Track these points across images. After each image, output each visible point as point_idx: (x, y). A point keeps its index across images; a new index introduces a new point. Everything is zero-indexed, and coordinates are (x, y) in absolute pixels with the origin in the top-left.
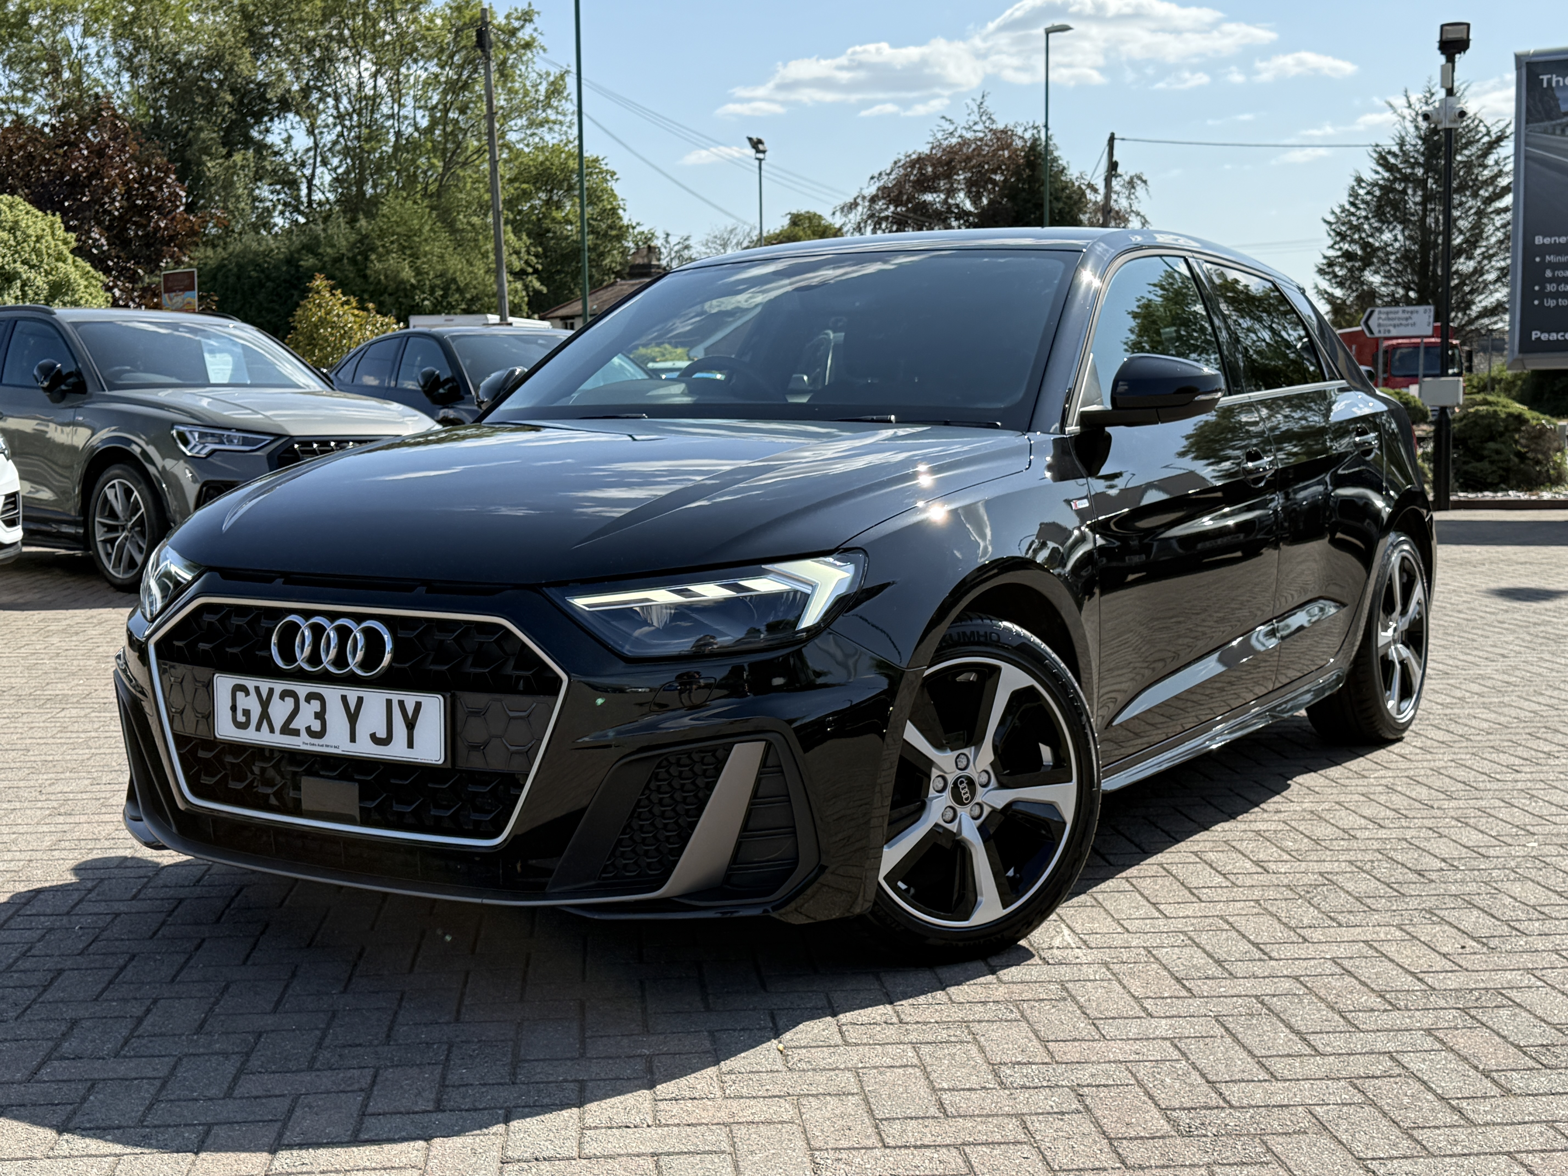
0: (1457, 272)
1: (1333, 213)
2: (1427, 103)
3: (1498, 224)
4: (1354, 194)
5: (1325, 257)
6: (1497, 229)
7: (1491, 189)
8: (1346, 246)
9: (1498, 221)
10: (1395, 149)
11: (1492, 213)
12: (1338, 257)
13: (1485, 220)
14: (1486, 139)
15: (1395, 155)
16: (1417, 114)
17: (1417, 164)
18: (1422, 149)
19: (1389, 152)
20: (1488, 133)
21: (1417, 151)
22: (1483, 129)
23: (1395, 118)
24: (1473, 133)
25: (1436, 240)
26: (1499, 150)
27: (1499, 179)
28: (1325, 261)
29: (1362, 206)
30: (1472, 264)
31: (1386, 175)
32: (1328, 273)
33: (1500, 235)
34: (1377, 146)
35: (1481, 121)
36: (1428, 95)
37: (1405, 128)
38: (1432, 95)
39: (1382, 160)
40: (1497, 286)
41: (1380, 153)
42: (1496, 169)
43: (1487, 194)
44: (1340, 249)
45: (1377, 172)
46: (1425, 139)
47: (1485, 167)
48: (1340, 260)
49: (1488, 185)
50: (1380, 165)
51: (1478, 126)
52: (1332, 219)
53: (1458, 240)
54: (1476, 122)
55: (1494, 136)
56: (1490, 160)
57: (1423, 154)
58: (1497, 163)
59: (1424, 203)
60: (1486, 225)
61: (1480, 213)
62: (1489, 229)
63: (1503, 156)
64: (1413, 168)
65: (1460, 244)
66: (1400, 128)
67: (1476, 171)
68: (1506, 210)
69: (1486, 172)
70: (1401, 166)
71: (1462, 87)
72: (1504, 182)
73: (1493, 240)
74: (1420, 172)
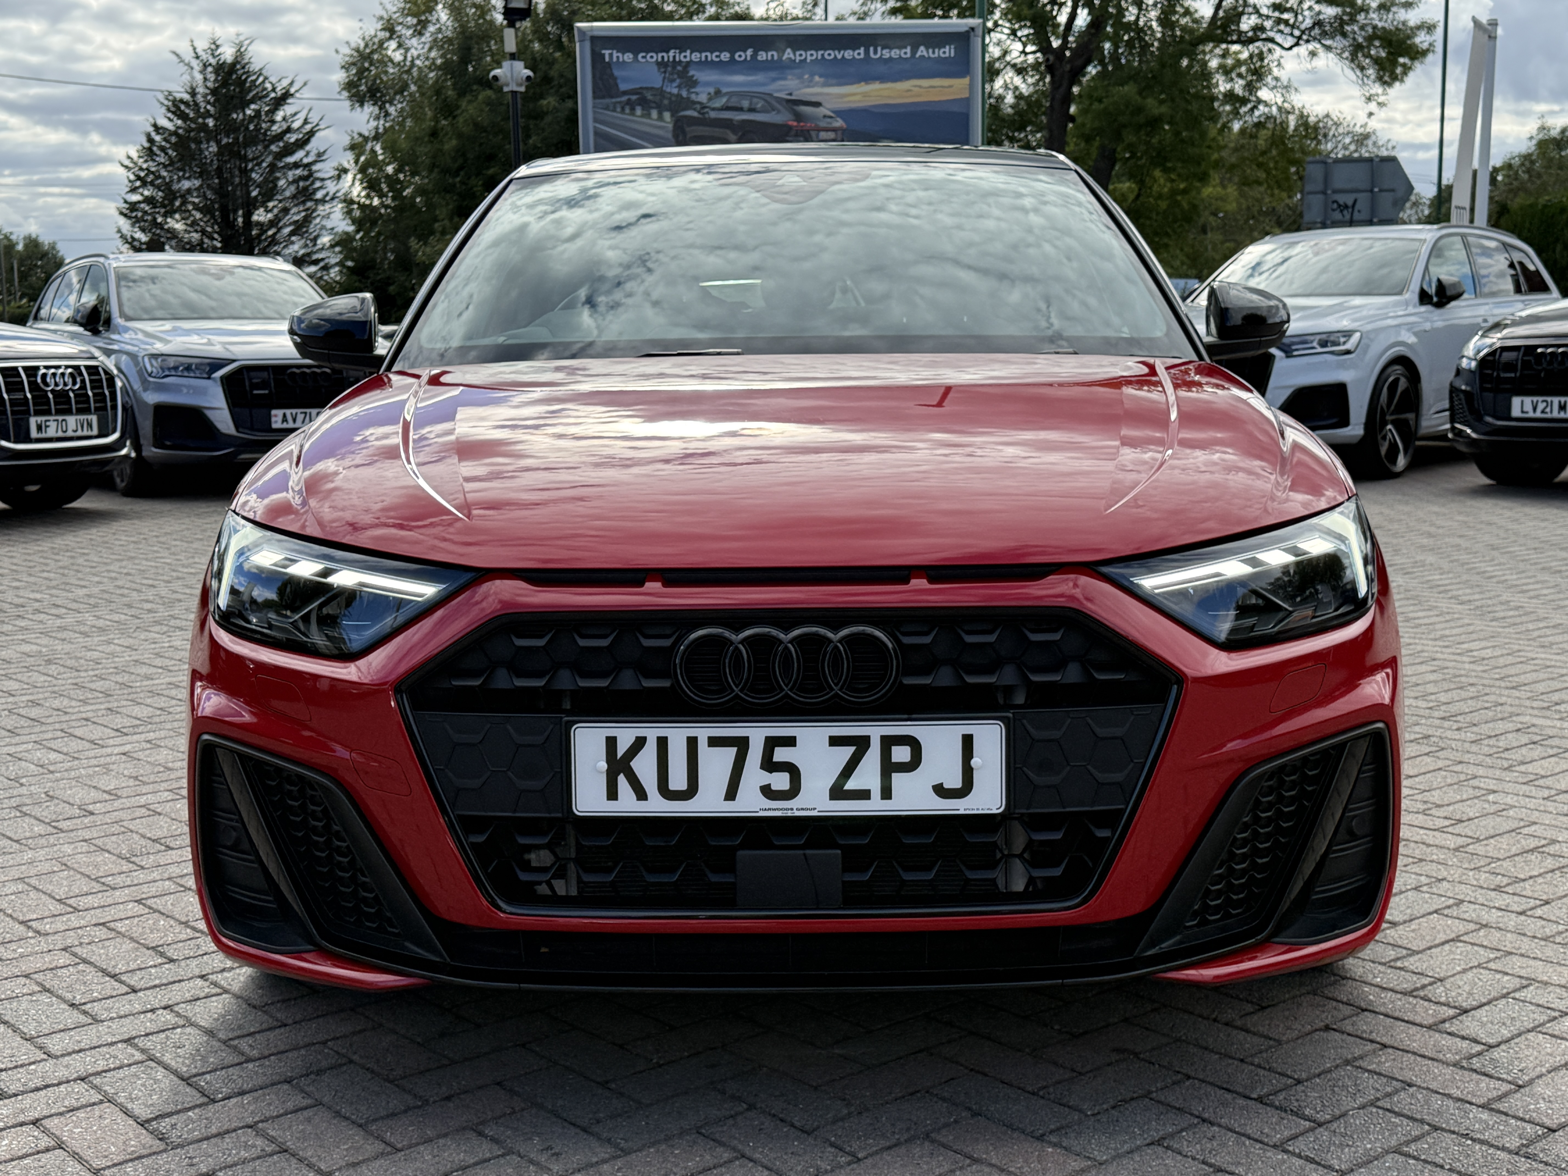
0: (258, 223)
1: (129, 157)
2: (213, 54)
3: (291, 179)
4: (150, 140)
5: (126, 202)
6: (290, 183)
7: (281, 144)
8: (146, 193)
9: (291, 175)
10: (186, 97)
11: (283, 167)
12: (139, 202)
13: (278, 175)
14: (273, 95)
15: (186, 104)
16: (205, 66)
17: (208, 114)
18: (212, 100)
19: (182, 101)
20: (274, 90)
21: (208, 103)
22: (268, 86)
23: (183, 68)
24: (260, 88)
25: (234, 191)
26: (286, 107)
27: (288, 135)
28: (127, 206)
29: (158, 152)
30: (270, 216)
31: (179, 122)
32: (129, 218)
33: (293, 189)
34: (170, 93)
35: (266, 78)
36: (213, 47)
37: (193, 78)
38: (218, 47)
39: (176, 108)
40: (293, 238)
41: (174, 101)
42: (285, 126)
43: (277, 150)
44: (142, 195)
45: (170, 120)
46: (214, 92)
47: (273, 122)
48: (142, 205)
49: (279, 141)
50: (173, 113)
51: (263, 82)
52: (127, 162)
53: (254, 194)
54: (261, 79)
55: (279, 94)
56: (279, 116)
57: (213, 105)
58: (284, 119)
59: (219, 154)
60: (278, 179)
61: (273, 167)
62: (282, 183)
63: (288, 114)
64: (204, 118)
65: (256, 197)
66: (189, 78)
67: (264, 125)
68: (296, 165)
69: (274, 128)
70: (192, 115)
71: (247, 42)
72: (292, 138)
73: (288, 194)
74: (211, 122)
